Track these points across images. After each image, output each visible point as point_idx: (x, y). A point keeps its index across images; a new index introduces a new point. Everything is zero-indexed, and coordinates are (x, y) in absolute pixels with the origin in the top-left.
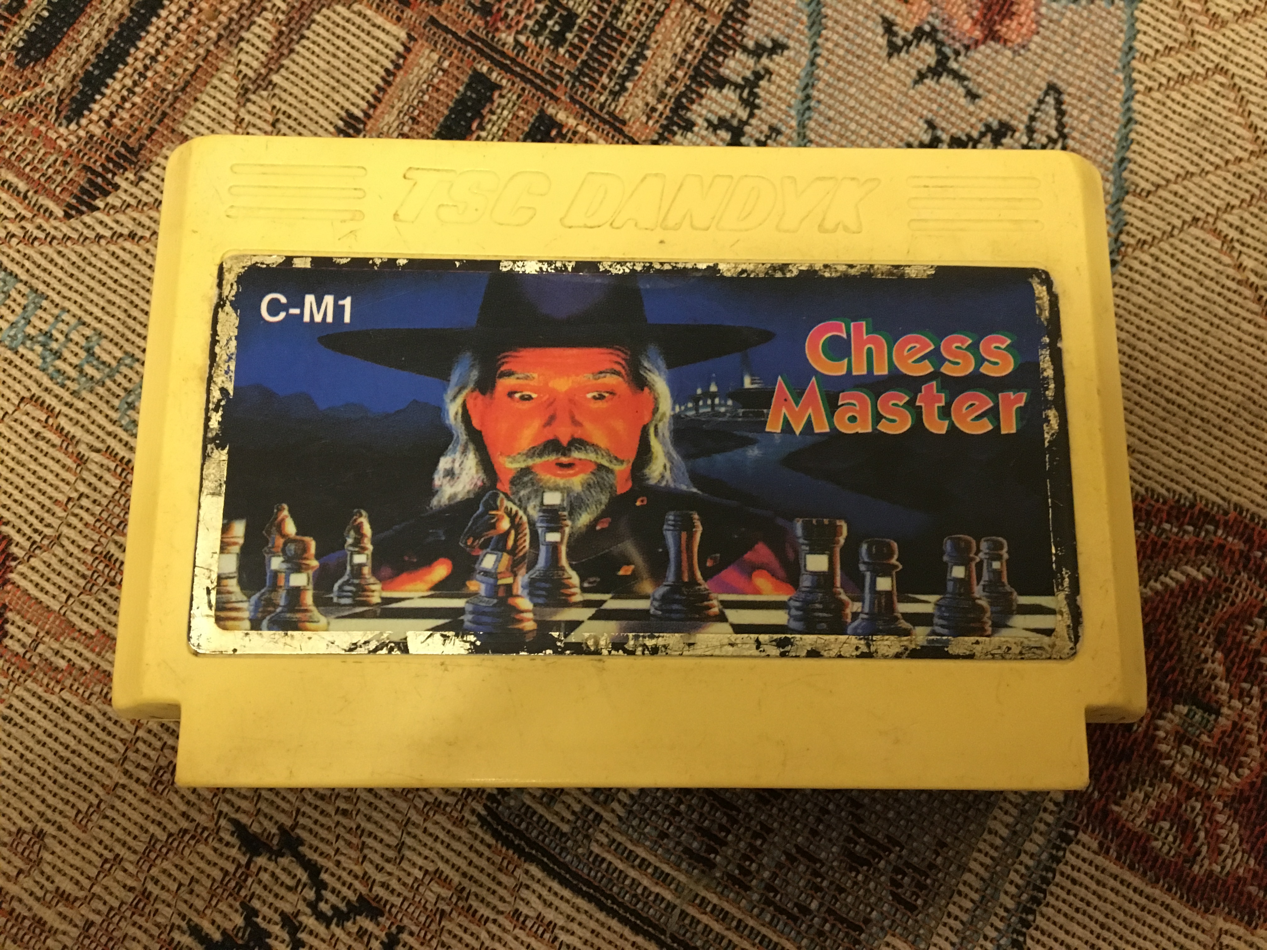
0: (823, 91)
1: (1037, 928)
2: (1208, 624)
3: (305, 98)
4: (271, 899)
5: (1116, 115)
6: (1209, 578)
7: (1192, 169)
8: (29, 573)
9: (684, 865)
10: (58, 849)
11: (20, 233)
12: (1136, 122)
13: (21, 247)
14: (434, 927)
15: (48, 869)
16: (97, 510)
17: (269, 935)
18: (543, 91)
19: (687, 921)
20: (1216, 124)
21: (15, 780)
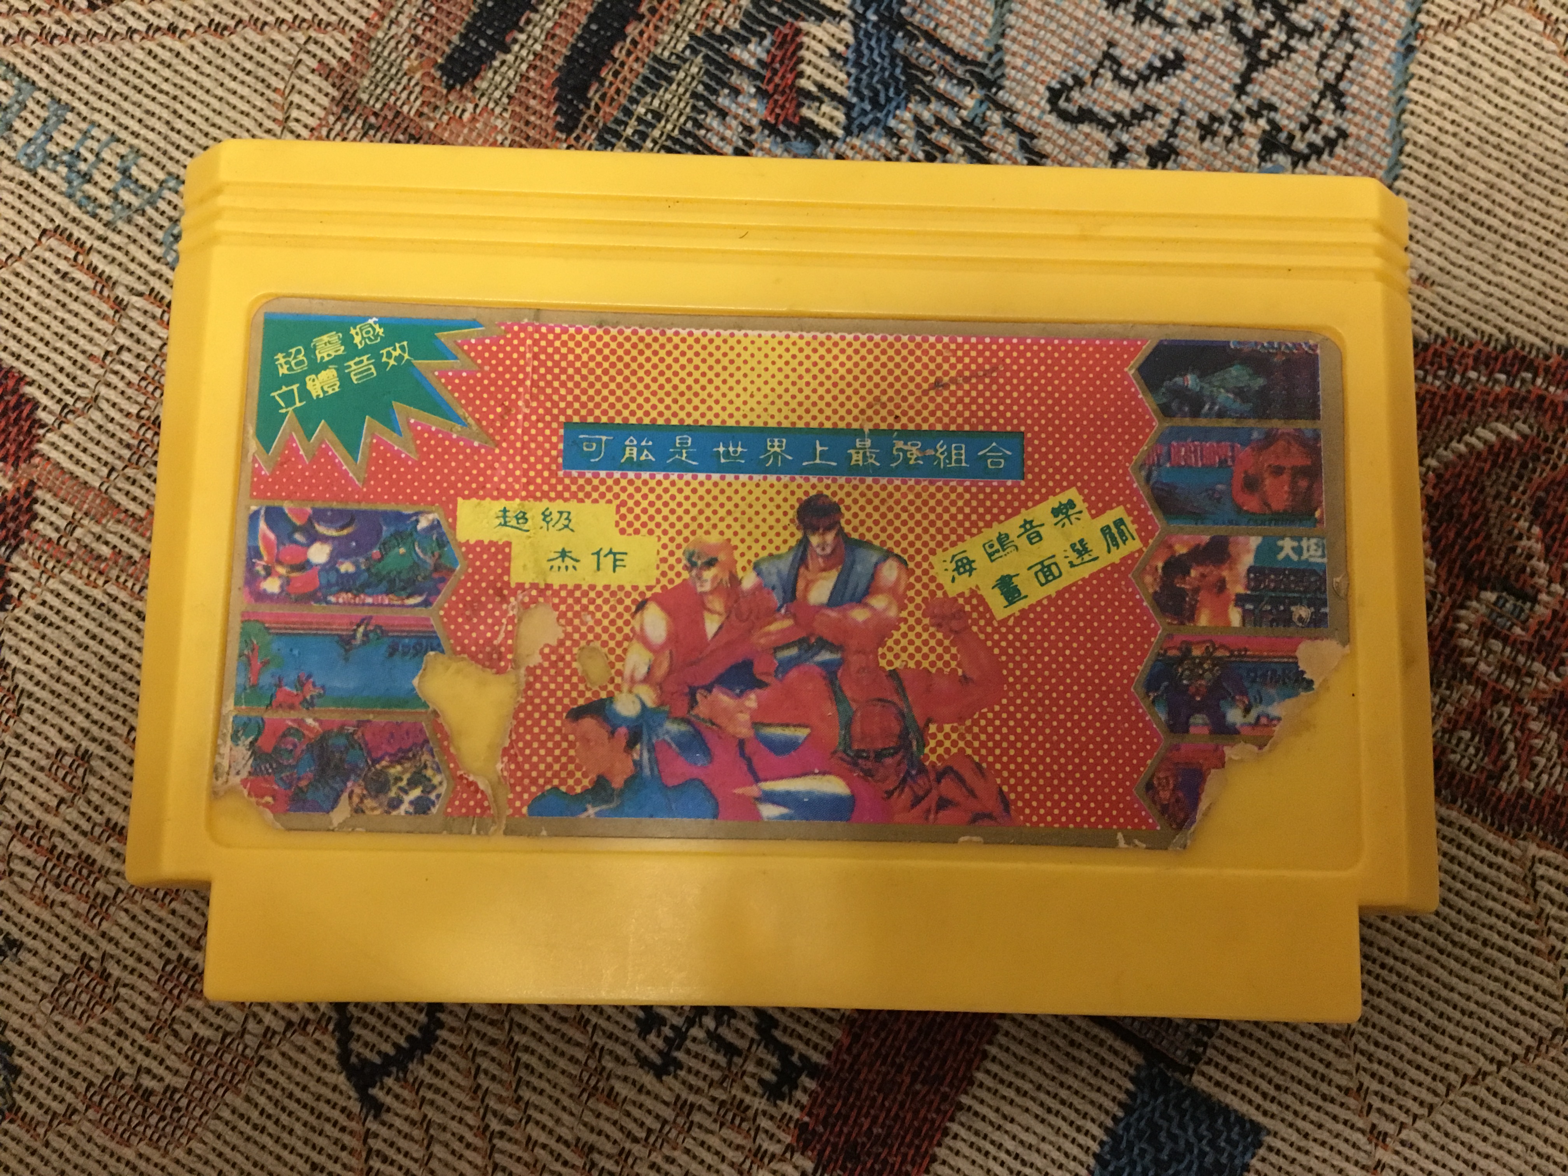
2: (1524, 493)
6: (1525, 437)
8: (61, 442)
10: (107, 773)
11: (35, 29)
13: (37, 47)
15: (95, 798)
16: (142, 366)
21: (53, 692)
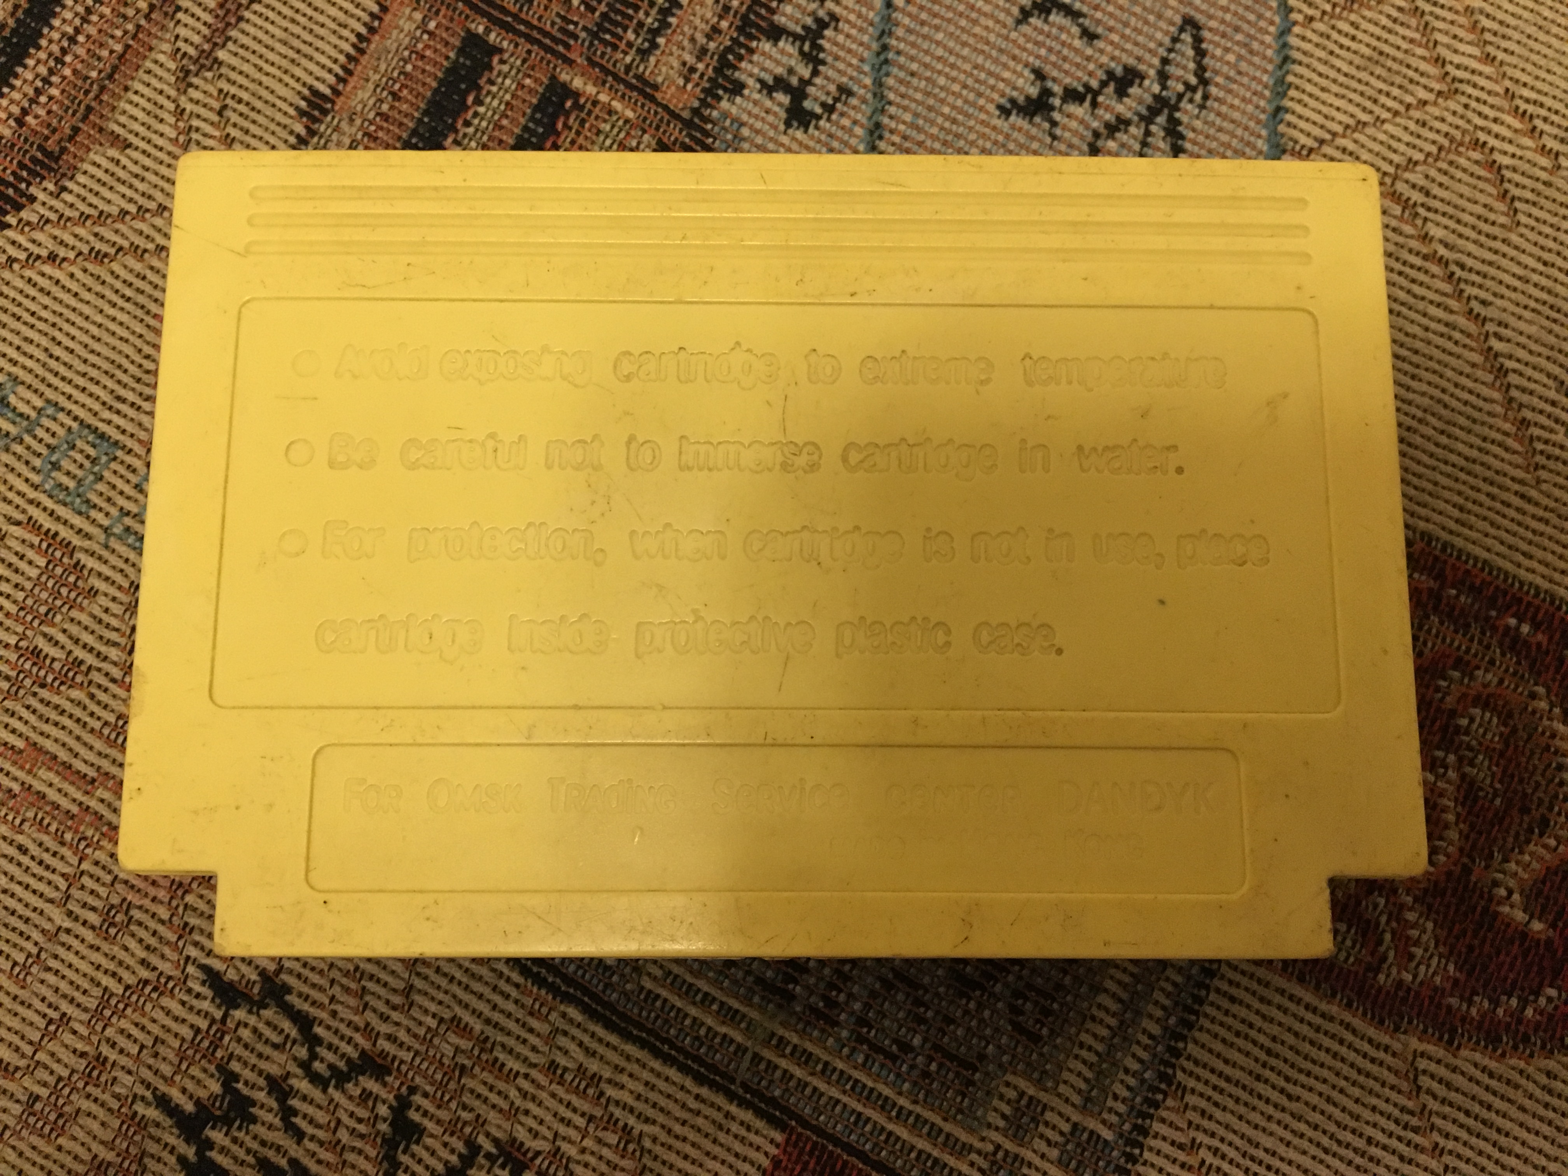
0: (903, 40)
1: (1188, 1058)
3: (258, 76)
4: (253, 1060)
5: (1269, 53)
7: (1365, 117)
9: (756, 999)
12: (1294, 62)
14: (452, 1086)
16: (21, 596)
17: (253, 1103)
18: (554, 52)
19: (762, 1066)
20: (1394, 59)
